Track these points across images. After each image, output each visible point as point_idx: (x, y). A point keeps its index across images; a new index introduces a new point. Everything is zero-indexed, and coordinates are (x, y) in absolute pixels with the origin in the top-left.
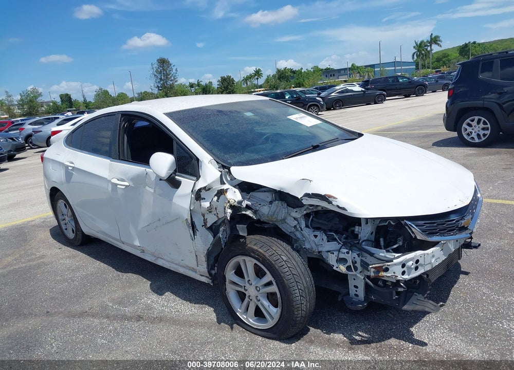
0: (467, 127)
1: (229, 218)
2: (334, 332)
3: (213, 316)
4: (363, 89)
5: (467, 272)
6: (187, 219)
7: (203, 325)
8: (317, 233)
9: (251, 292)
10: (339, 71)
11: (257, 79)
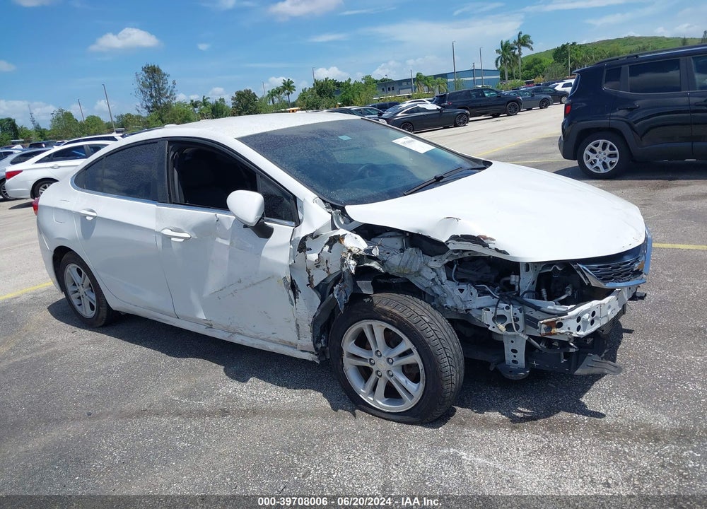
0: (590, 154)
1: (353, 271)
2: (488, 410)
3: (325, 403)
4: (440, 108)
5: (631, 330)
6: (285, 278)
7: (314, 414)
8: (463, 286)
9: (381, 365)
10: (400, 82)
11: (288, 94)
